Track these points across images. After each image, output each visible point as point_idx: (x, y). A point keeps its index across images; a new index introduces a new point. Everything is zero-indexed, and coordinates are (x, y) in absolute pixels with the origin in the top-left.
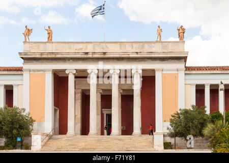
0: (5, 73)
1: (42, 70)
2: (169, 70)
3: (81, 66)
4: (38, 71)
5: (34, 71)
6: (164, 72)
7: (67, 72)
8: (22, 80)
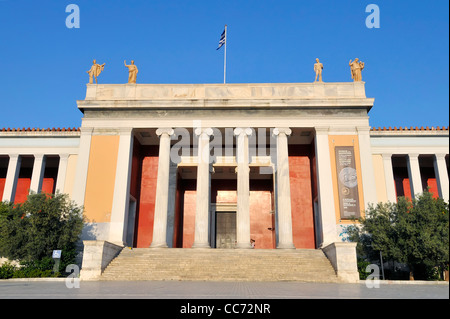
0: (48, 134)
1: (115, 130)
2: (339, 130)
3: (183, 122)
4: (108, 130)
5: (100, 130)
6: (330, 133)
7: (158, 133)
8: (77, 147)
